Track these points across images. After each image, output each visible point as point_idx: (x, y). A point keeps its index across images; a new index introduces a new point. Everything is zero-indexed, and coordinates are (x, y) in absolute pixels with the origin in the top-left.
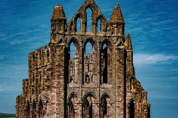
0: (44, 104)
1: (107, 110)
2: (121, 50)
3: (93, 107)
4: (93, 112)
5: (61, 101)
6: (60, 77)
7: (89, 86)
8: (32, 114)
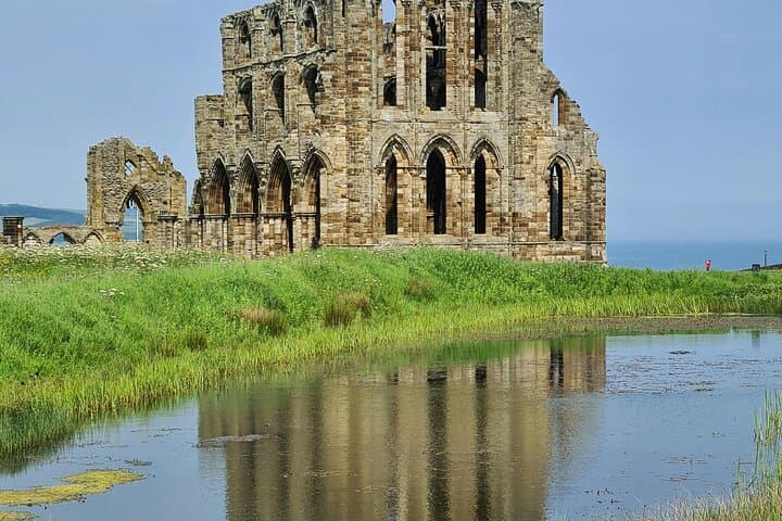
0: (295, 170)
1: (487, 187)
2: (529, 8)
3: (447, 179)
4: (447, 193)
5: (362, 162)
6: (360, 89)
7: (438, 117)
8: (238, 200)
